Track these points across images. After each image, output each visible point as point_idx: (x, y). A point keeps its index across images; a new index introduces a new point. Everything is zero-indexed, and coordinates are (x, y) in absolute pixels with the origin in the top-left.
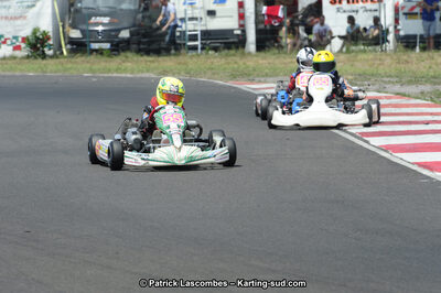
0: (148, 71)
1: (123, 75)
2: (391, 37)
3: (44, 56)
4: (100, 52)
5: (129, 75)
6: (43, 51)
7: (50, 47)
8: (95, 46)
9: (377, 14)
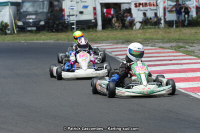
0: (50, 39)
1: (39, 42)
2: (162, 22)
3: (6, 34)
4: (31, 31)
5: (42, 42)
6: (6, 32)
7: (9, 30)
8: (29, 29)
9: (156, 11)
